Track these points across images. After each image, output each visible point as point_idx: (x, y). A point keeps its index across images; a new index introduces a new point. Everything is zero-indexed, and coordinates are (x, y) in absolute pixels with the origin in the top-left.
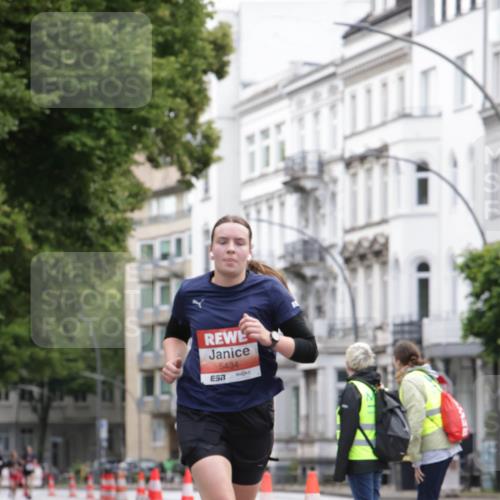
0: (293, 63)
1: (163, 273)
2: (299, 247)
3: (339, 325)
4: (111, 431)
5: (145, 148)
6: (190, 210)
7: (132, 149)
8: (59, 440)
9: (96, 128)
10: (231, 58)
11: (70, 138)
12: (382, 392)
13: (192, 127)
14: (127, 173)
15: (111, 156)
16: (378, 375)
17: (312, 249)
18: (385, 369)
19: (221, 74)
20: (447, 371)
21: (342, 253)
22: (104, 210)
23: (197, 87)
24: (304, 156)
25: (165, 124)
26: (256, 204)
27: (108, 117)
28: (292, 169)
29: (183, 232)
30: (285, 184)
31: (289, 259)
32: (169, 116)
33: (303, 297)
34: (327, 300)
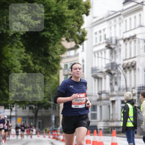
0: (108, 11)
2: (110, 65)
3: (122, 88)
4: (55, 118)
5: (65, 36)
6: (78, 54)
7: (62, 37)
8: (41, 121)
9: (51, 31)
10: (90, 10)
11: (44, 33)
13: (79, 30)
14: (60, 44)
15: (56, 39)
17: (114, 66)
18: (135, 100)
19: (87, 14)
21: (122, 67)
22: (53, 54)
23: (80, 18)
24: (111, 38)
25: (71, 29)
26: (98, 52)
27: (55, 27)
28: (108, 42)
29: (76, 60)
30: (106, 46)
31: (107, 68)
32: (72, 27)
33: (111, 80)
34: (118, 80)
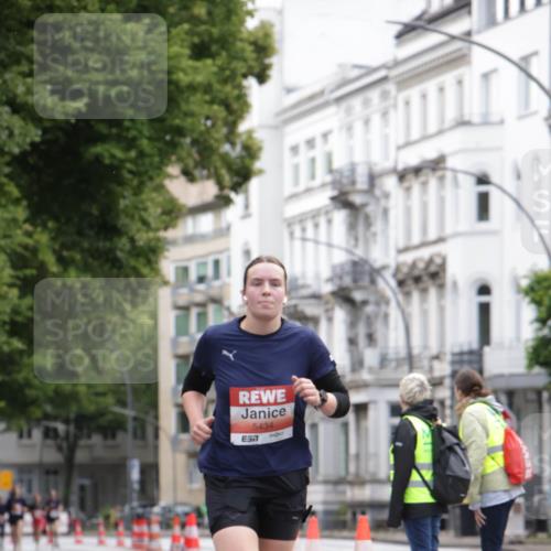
0: (340, 66)
1: (199, 298)
2: (348, 268)
3: (392, 355)
4: (143, 471)
5: (180, 160)
6: (228, 228)
7: (165, 161)
8: (86, 482)
9: (126, 138)
10: (274, 60)
11: (98, 149)
12: (440, 428)
13: (231, 137)
14: (160, 188)
15: (142, 169)
16: (435, 409)
17: (362, 271)
18: (442, 403)
19: (262, 78)
20: (510, 405)
21: (394, 275)
22: (134, 227)
23: (236, 92)
24: (353, 168)
25: (201, 133)
26: (301, 221)
27: (139, 126)
28: (340, 182)
29: (221, 252)
30: (333, 199)
31: (337, 282)
32: (205, 125)
33: (352, 325)
34: (379, 327)
